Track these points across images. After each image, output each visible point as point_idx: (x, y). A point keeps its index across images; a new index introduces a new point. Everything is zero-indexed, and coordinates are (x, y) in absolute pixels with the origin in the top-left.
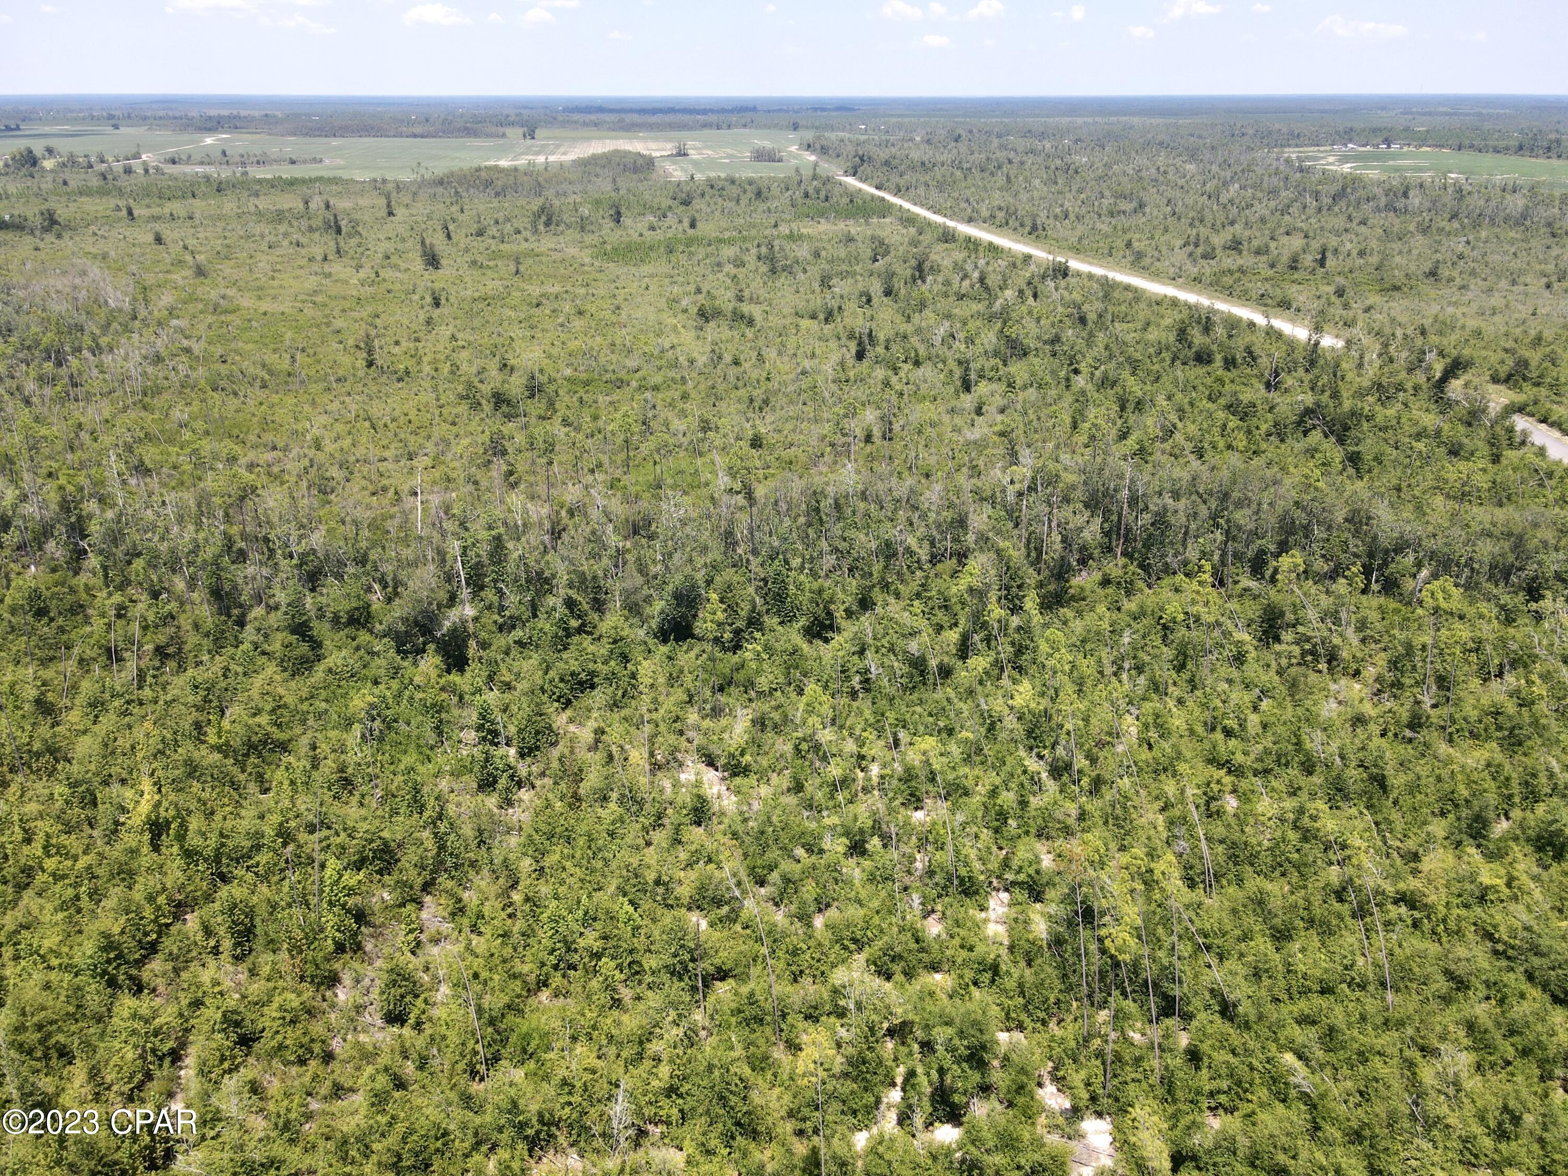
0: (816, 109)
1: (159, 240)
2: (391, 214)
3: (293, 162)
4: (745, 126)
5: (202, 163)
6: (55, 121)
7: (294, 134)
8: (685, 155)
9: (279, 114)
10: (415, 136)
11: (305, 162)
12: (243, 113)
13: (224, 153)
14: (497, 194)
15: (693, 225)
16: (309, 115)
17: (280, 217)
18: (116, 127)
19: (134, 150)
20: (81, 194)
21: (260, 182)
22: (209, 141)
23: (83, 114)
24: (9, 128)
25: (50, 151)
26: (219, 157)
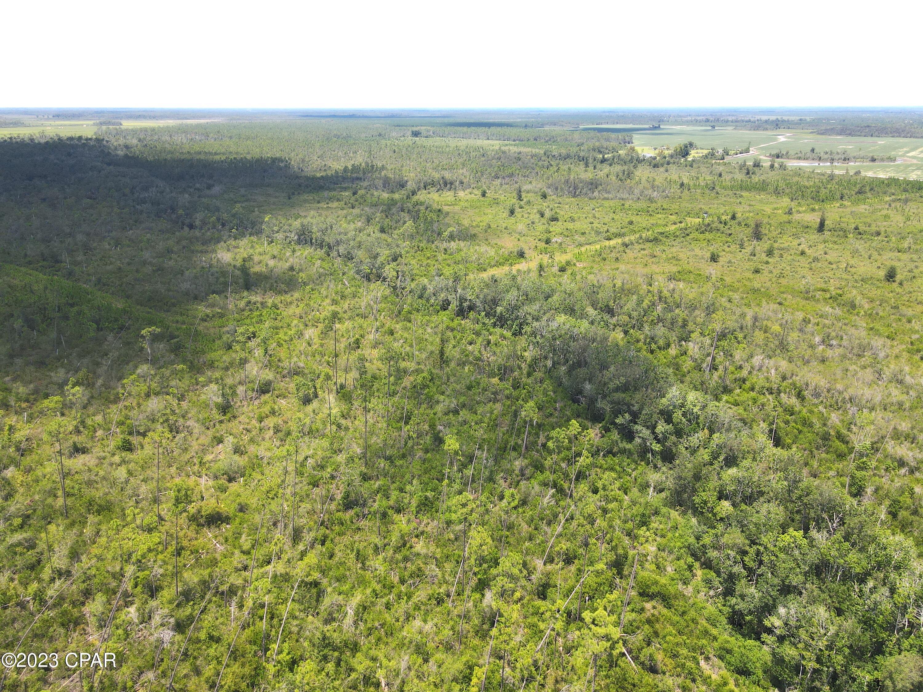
3: (873, 160)
5: (799, 158)
6: (676, 123)
9: (808, 119)
11: (882, 160)
12: (785, 118)
13: (813, 150)
16: (827, 119)
19: (744, 146)
22: (782, 139)
23: (689, 118)
24: (655, 128)
25: (691, 144)
26: (809, 154)
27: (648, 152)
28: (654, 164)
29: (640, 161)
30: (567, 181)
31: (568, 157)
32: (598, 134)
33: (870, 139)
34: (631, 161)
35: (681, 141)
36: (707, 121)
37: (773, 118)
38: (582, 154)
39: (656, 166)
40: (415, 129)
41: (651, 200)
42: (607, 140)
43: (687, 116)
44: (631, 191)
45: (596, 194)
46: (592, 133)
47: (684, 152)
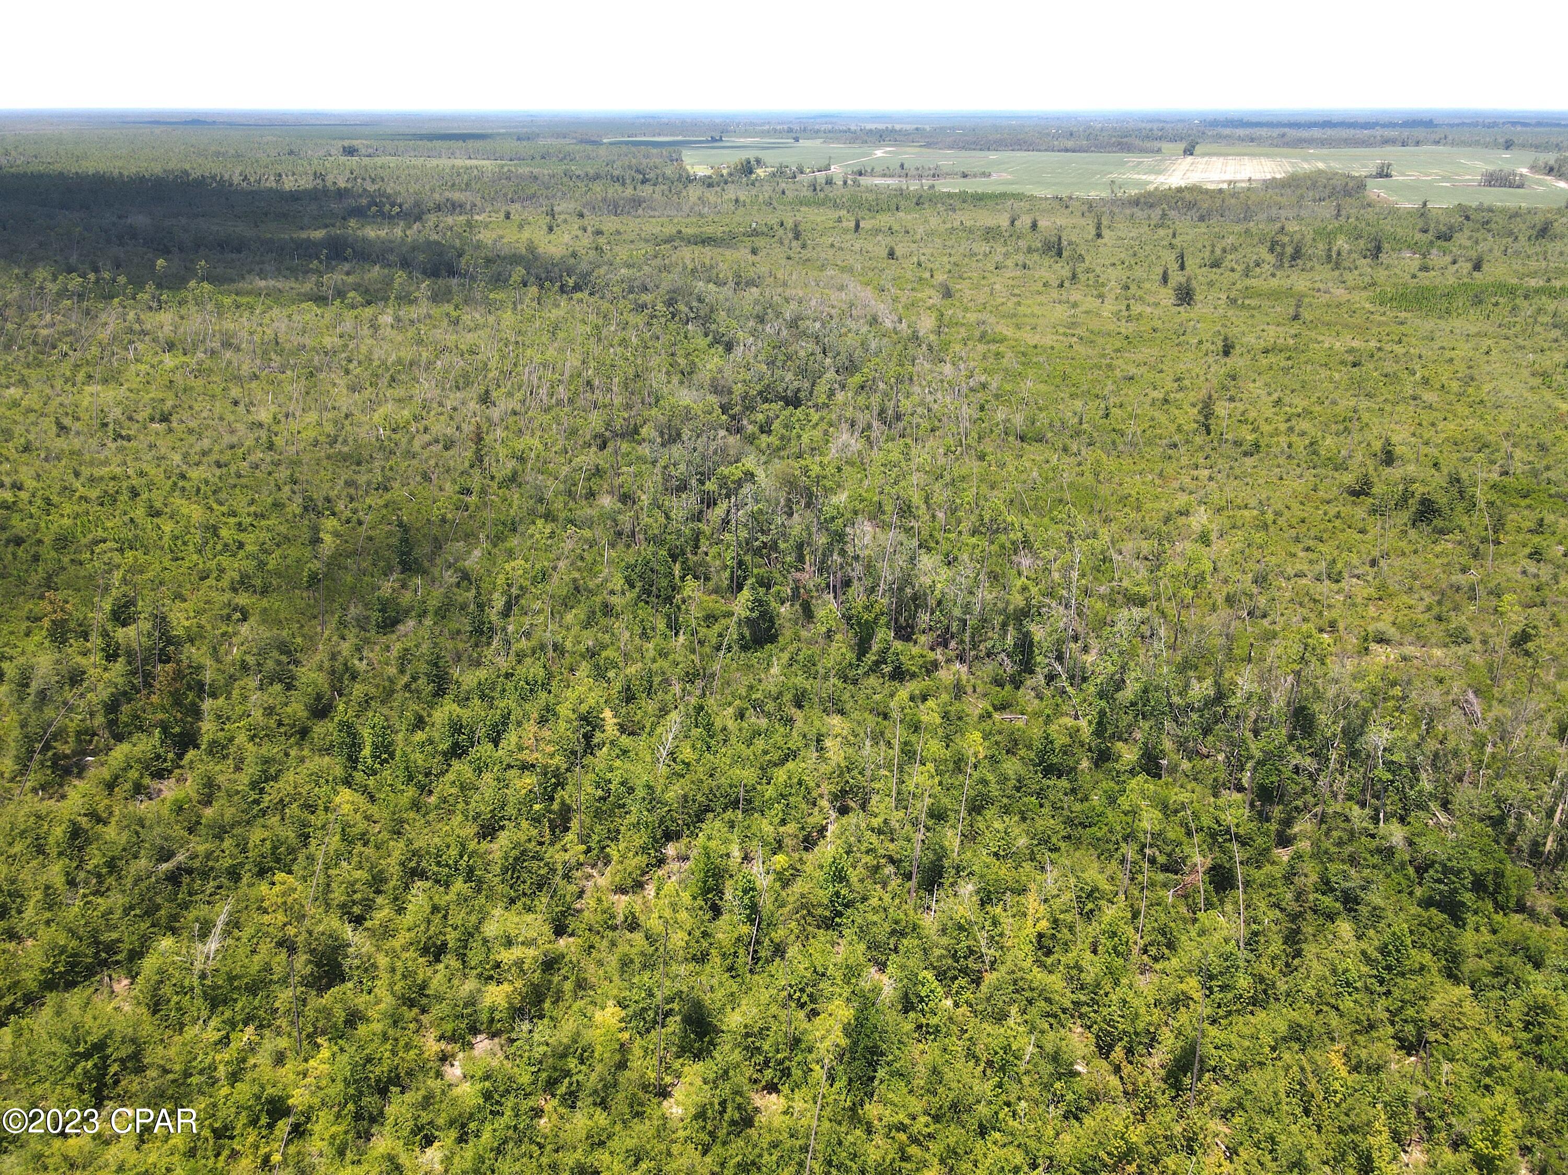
0: (1514, 124)
1: (891, 254)
2: (1099, 235)
3: (965, 176)
4: (1437, 143)
5: (884, 176)
6: (746, 134)
7: (951, 147)
8: (1388, 176)
9: (928, 128)
10: (1067, 150)
11: (975, 176)
12: (898, 127)
13: (902, 166)
14: (1202, 219)
15: (1477, 267)
16: (953, 129)
17: (990, 234)
18: (797, 140)
19: (824, 162)
20: (801, 203)
21: (950, 195)
22: (879, 153)
23: (766, 127)
24: (714, 140)
25: (758, 161)
26: (899, 170)
27: (702, 171)
28: (708, 183)
29: (690, 180)
30: (604, 200)
31: (597, 177)
32: (633, 149)
33: (983, 154)
34: (679, 179)
35: (743, 155)
36: (790, 130)
37: (881, 126)
38: (616, 173)
39: (710, 185)
40: (346, 143)
41: (701, 215)
42: (647, 156)
43: (763, 124)
44: (679, 208)
45: (640, 211)
46: (624, 148)
47: (747, 169)
